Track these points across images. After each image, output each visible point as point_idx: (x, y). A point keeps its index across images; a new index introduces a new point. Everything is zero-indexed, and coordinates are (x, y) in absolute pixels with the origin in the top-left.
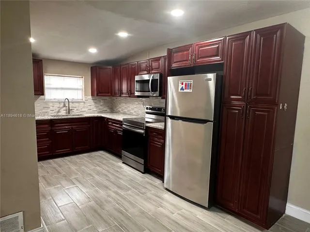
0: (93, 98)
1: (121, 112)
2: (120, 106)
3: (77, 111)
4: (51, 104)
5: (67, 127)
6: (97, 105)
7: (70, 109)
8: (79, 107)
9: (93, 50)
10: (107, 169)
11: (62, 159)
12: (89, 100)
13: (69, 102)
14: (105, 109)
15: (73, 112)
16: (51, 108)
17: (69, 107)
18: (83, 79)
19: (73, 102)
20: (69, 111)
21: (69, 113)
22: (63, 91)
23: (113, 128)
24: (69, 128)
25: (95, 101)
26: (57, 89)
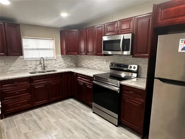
0: (63, 56)
1: (85, 66)
2: (84, 62)
3: (51, 67)
4: (29, 63)
5: (44, 82)
6: (66, 62)
7: (45, 65)
8: (52, 63)
9: (64, 15)
10: (83, 121)
11: (40, 109)
12: (59, 58)
13: (44, 60)
14: (71, 64)
15: (47, 68)
16: (30, 66)
17: (44, 64)
18: (54, 41)
19: (47, 60)
20: (44, 67)
21: (44, 69)
22: (38, 51)
23: (82, 82)
24: (46, 83)
25: (64, 58)
26: (33, 49)
